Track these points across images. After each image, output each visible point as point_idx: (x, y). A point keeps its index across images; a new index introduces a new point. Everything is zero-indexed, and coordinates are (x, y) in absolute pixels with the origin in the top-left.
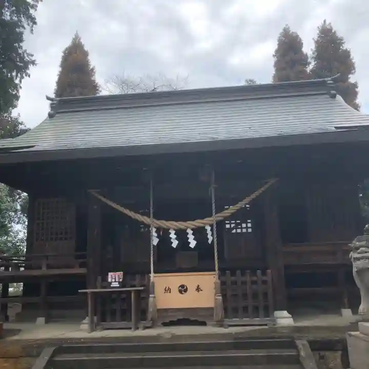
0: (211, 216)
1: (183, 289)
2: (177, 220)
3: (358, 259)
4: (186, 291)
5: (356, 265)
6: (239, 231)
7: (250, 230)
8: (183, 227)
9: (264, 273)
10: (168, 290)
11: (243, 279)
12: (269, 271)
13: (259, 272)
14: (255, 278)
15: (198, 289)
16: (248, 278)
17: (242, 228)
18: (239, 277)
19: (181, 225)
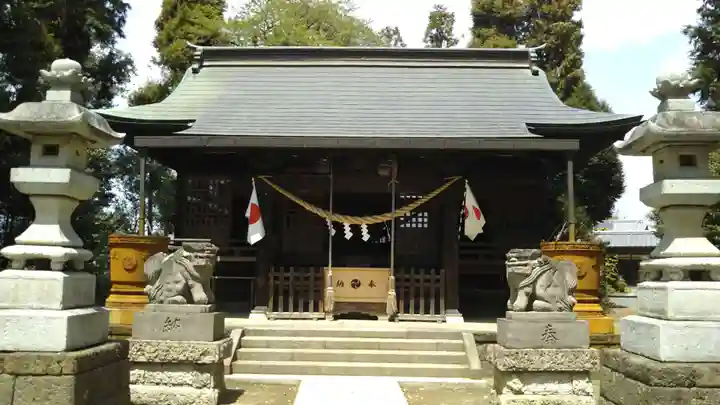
0: (389, 211)
1: (356, 284)
2: (352, 215)
3: (509, 266)
4: (359, 285)
5: (509, 270)
6: (408, 225)
7: (426, 226)
8: (357, 223)
9: (438, 273)
10: (341, 284)
11: (417, 277)
12: (442, 271)
13: (433, 271)
14: (428, 277)
15: (371, 284)
16: (421, 276)
17: (411, 223)
18: (413, 275)
19: (356, 220)
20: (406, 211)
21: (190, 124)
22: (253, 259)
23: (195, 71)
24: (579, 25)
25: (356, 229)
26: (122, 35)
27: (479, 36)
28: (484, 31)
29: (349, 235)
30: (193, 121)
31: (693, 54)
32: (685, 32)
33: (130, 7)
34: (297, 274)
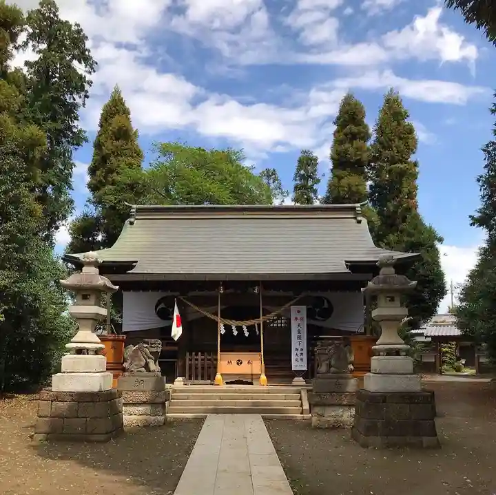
0: (259, 317)
1: (239, 363)
4: (241, 363)
7: (283, 325)
8: (240, 325)
10: (230, 363)
15: (249, 363)
19: (239, 323)
20: (271, 316)
21: (134, 264)
22: (176, 348)
23: (131, 223)
24: (416, 164)
25: (239, 329)
26: (70, 187)
27: (337, 176)
28: (340, 172)
29: (235, 333)
30: (136, 262)
31: (483, 197)
32: (479, 180)
33: (75, 166)
34: (203, 357)
